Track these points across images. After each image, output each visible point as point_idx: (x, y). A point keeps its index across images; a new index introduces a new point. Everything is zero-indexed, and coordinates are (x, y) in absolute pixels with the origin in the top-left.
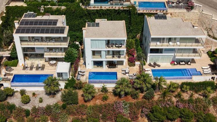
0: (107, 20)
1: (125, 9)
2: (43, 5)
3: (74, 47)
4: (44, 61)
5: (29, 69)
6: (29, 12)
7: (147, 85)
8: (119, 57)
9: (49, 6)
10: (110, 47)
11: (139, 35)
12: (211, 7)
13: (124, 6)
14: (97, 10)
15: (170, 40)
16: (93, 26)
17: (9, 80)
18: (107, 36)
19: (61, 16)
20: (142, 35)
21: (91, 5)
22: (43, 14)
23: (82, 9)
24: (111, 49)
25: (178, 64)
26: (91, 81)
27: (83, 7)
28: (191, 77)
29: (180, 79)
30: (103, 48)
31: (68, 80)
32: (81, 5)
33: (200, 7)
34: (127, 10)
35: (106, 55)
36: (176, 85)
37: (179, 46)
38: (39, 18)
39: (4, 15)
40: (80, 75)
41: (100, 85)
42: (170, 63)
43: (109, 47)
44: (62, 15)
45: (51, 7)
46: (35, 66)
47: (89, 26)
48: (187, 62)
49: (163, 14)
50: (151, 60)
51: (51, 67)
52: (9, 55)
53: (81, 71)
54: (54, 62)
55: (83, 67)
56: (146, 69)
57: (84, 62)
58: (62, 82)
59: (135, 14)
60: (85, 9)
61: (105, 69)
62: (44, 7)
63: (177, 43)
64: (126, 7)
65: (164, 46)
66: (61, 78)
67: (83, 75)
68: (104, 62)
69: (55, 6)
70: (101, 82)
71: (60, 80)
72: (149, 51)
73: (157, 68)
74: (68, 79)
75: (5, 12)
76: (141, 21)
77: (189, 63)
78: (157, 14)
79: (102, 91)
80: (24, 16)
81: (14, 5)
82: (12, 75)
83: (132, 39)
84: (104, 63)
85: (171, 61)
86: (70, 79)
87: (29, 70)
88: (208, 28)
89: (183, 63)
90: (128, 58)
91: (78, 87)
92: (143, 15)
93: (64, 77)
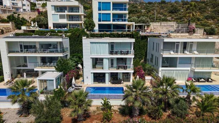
1: (128, 33)
8: (125, 69)
10: (114, 54)
20: (145, 60)
27: (88, 32)
32: (85, 31)
34: (130, 35)
45: (57, 33)
49: (166, 35)
55: (81, 83)
61: (108, 84)
69: (61, 33)
77: (210, 80)
79: (102, 110)
85: (187, 79)
89: (203, 80)
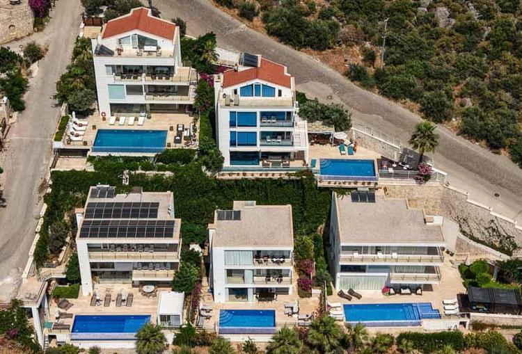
0: (257, 204)
1: (292, 177)
2: (128, 169)
3: (192, 260)
4: (131, 285)
5: (103, 303)
6: (101, 186)
7: (332, 341)
8: (280, 281)
9: (139, 171)
10: (262, 263)
11: (322, 227)
12: (471, 170)
13: (290, 172)
14: (236, 181)
15: (378, 249)
16: (229, 218)
17: (67, 328)
18: (256, 244)
19: (164, 193)
20: (328, 225)
21: (224, 169)
22: (128, 190)
23: (206, 178)
24: (263, 267)
25: (396, 293)
26: (224, 329)
27: (209, 174)
28: (419, 321)
29: (398, 325)
30: (248, 264)
31: (180, 328)
32: (203, 170)
33: (443, 176)
34: (298, 181)
35: (254, 276)
36: (387, 339)
37: (397, 260)
38: (121, 198)
39: (49, 190)
40: (202, 316)
41: (242, 338)
42: (381, 291)
43: (260, 263)
44: (166, 191)
45: (143, 172)
46: (114, 297)
47: (220, 218)
48: (414, 289)
49: (367, 189)
50: (343, 283)
51: (145, 300)
52: (64, 276)
53: (205, 308)
54: (151, 288)
55: (209, 299)
56: (332, 305)
57: (209, 288)
58: (169, 331)
59: (312, 189)
60: (211, 177)
61: (251, 303)
62: (129, 174)
63: (393, 254)
64: (295, 175)
65: (367, 259)
66: (166, 325)
67: (208, 318)
68: (249, 290)
69: (151, 170)
70: (244, 333)
71: (165, 328)
72: (339, 268)
73: (355, 301)
74: (181, 326)
75: (51, 183)
76: (325, 202)
77: (419, 291)
78: (356, 189)
79: (245, 350)
80: (92, 193)
81: (69, 170)
82: (70, 316)
83: (308, 234)
84: (250, 292)
85: (383, 287)
86: (183, 326)
87: (103, 305)
88: (460, 217)
89: (408, 291)
90: (298, 277)
91: (199, 342)
92: (328, 190)
93: (173, 322)
